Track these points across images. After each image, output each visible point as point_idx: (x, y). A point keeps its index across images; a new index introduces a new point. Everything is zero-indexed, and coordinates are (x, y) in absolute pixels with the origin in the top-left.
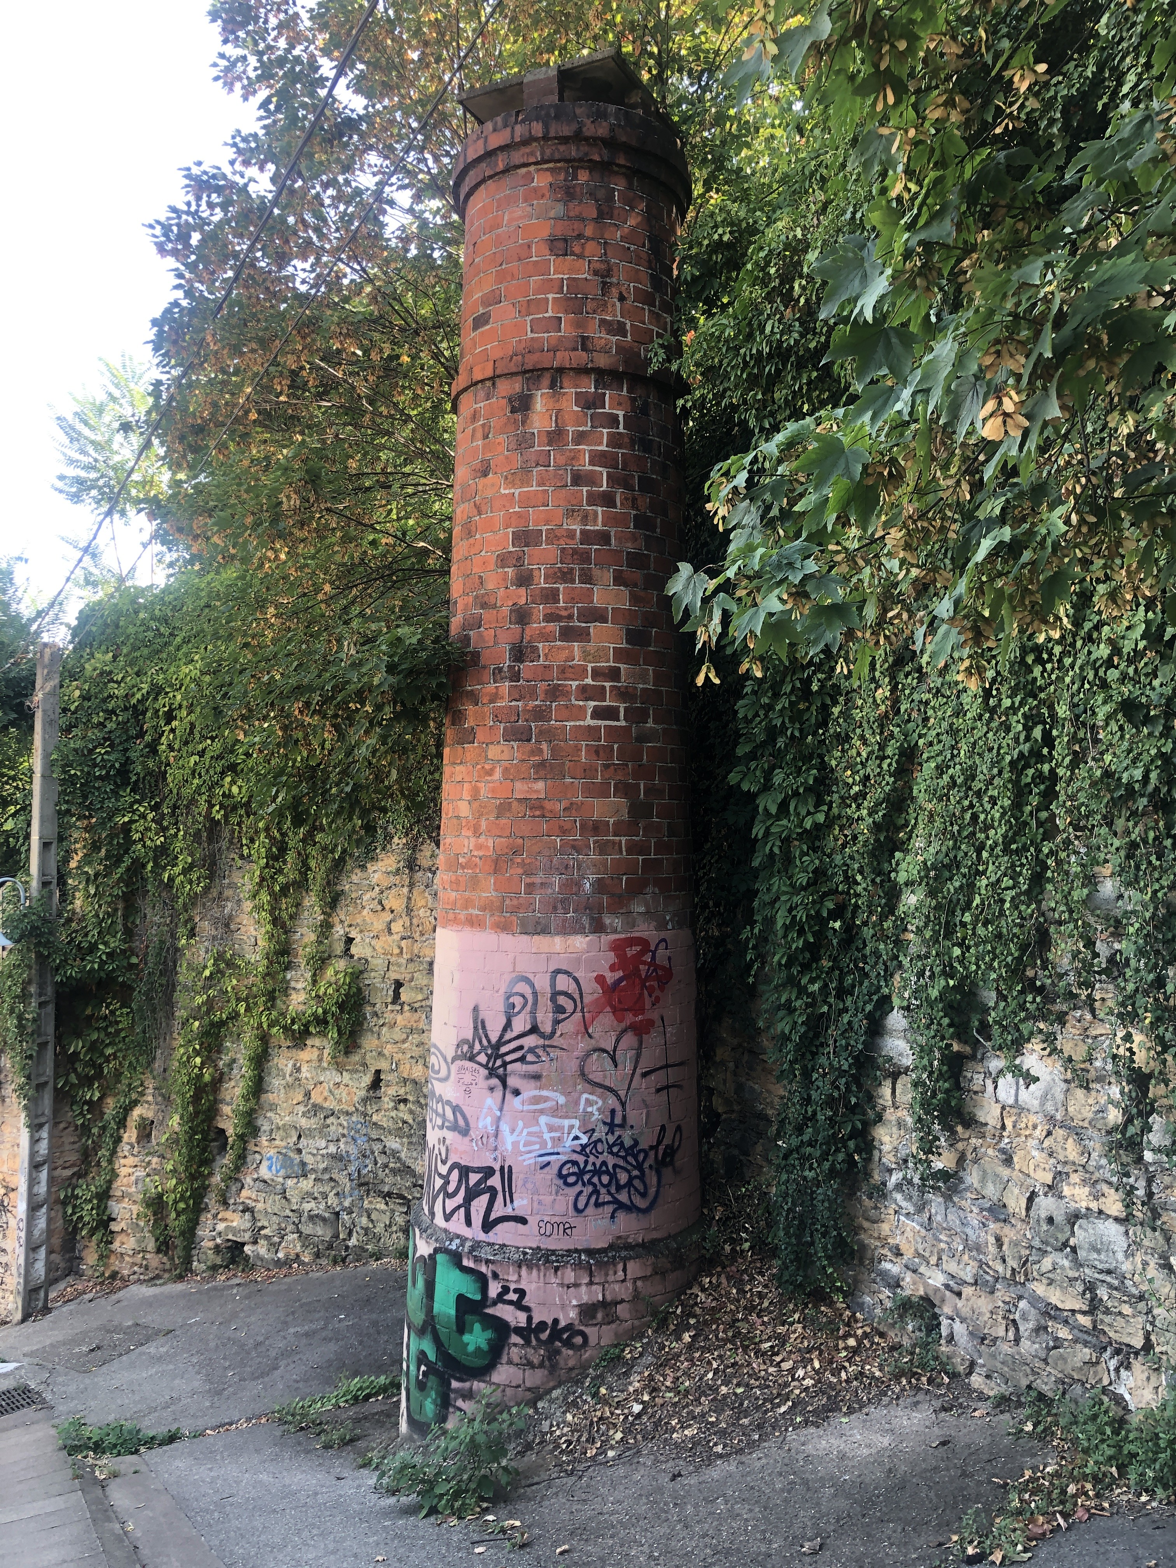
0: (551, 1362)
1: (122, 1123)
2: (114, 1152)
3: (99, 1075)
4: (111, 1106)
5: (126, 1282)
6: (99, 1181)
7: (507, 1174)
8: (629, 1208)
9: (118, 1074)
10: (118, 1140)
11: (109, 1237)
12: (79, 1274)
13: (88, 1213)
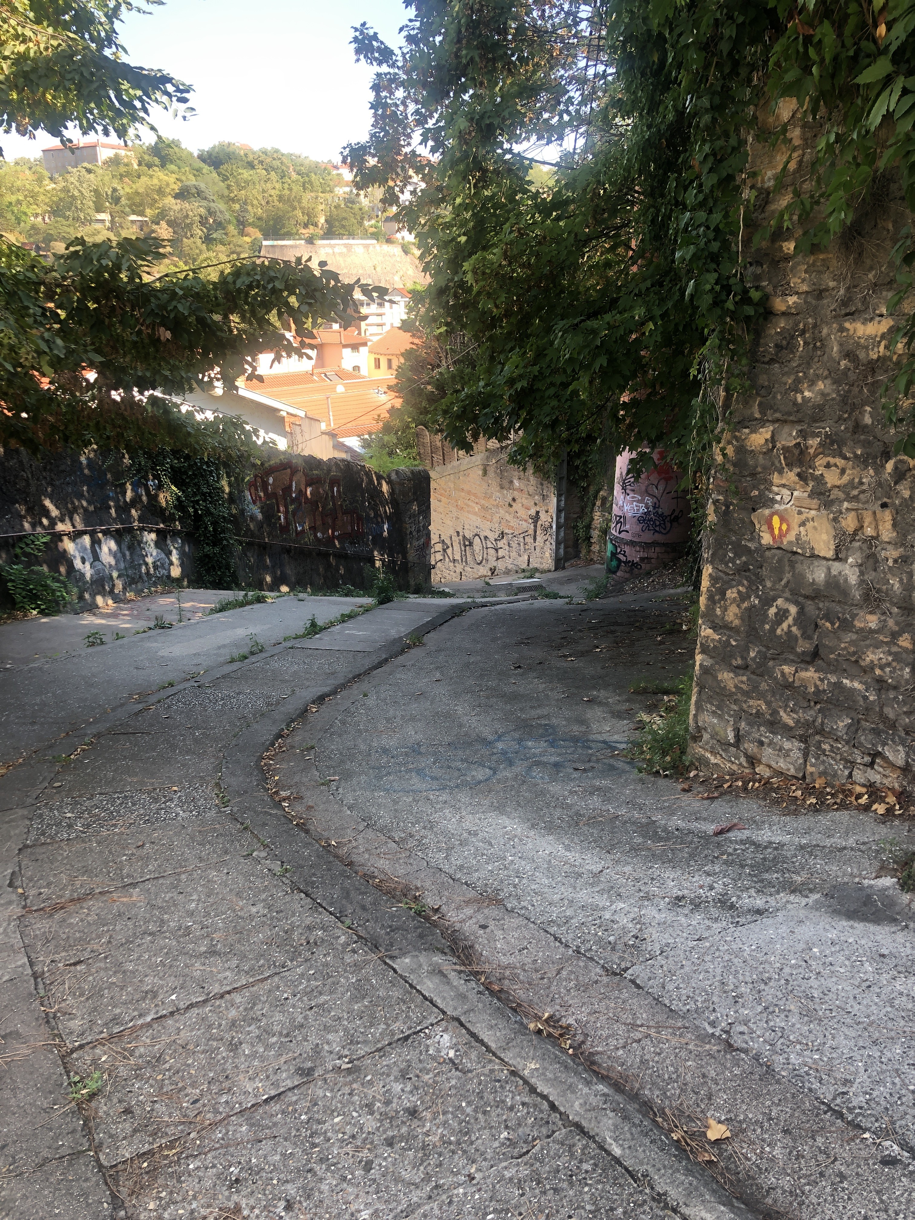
0: (631, 572)
1: (596, 497)
2: (592, 510)
3: (587, 476)
4: (592, 490)
5: (595, 563)
6: (586, 521)
7: (625, 518)
8: (659, 532)
9: (594, 475)
10: (594, 504)
11: (590, 544)
12: (580, 558)
13: (581, 533)
